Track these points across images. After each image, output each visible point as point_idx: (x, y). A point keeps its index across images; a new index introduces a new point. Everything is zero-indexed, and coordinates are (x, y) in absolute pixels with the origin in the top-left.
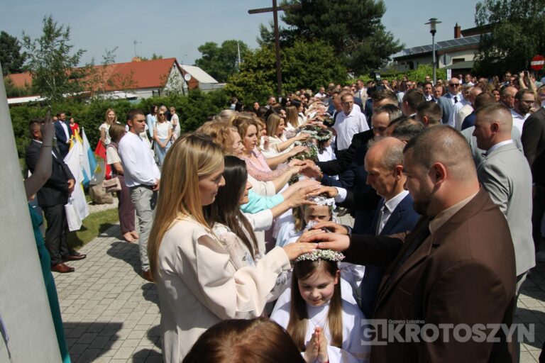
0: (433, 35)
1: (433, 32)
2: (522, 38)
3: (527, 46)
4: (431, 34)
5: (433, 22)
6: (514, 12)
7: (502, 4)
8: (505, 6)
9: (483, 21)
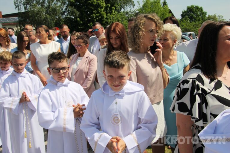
2: (46, 16)
9: (19, 4)
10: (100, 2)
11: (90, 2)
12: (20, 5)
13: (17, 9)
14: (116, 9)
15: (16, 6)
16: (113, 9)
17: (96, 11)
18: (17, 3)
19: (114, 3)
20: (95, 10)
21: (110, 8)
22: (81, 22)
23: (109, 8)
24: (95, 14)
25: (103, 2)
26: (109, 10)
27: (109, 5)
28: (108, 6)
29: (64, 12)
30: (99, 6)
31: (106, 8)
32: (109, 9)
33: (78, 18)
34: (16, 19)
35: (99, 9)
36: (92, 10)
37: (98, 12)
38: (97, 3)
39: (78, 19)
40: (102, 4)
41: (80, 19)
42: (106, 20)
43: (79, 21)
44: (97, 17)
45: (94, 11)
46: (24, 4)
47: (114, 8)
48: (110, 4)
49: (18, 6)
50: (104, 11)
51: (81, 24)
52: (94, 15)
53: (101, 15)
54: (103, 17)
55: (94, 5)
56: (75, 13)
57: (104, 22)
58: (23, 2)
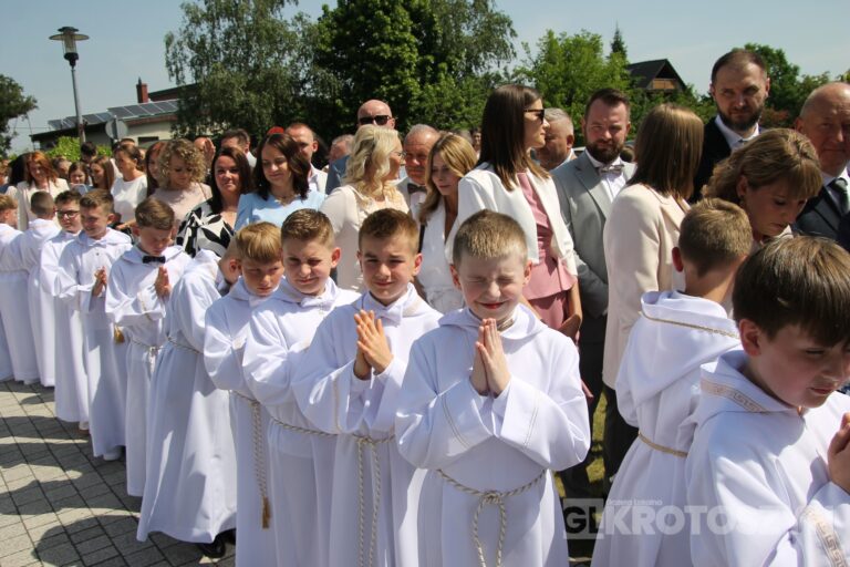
0: (73, 64)
1: (72, 58)
2: (247, 96)
3: (257, 111)
4: (68, 62)
5: (68, 34)
6: (230, 55)
7: (209, 41)
8: (213, 43)
9: (179, 65)
10: (403, 50)
11: (371, 52)
12: (182, 68)
13: (174, 79)
14: (450, 69)
15: (171, 70)
16: (443, 70)
17: (388, 76)
18: (174, 63)
19: (447, 52)
20: (386, 73)
21: (435, 66)
22: (347, 111)
23: (432, 66)
24: (387, 86)
25: (411, 51)
26: (430, 73)
27: (431, 58)
28: (427, 62)
29: (304, 81)
30: (397, 62)
31: (421, 67)
32: (429, 69)
33: (339, 98)
34: (172, 105)
35: (399, 71)
36: (379, 75)
37: (395, 81)
38: (393, 54)
39: (339, 102)
40: (406, 55)
41: (344, 102)
42: (417, 103)
43: (341, 109)
44: (390, 92)
45: (384, 78)
46: (192, 64)
47: (444, 65)
48: (434, 55)
49: (177, 71)
50: (412, 76)
51: (346, 115)
52: (384, 89)
53: (404, 88)
54: (408, 95)
55: (383, 58)
56: (329, 84)
57: (412, 109)
58: (188, 60)
